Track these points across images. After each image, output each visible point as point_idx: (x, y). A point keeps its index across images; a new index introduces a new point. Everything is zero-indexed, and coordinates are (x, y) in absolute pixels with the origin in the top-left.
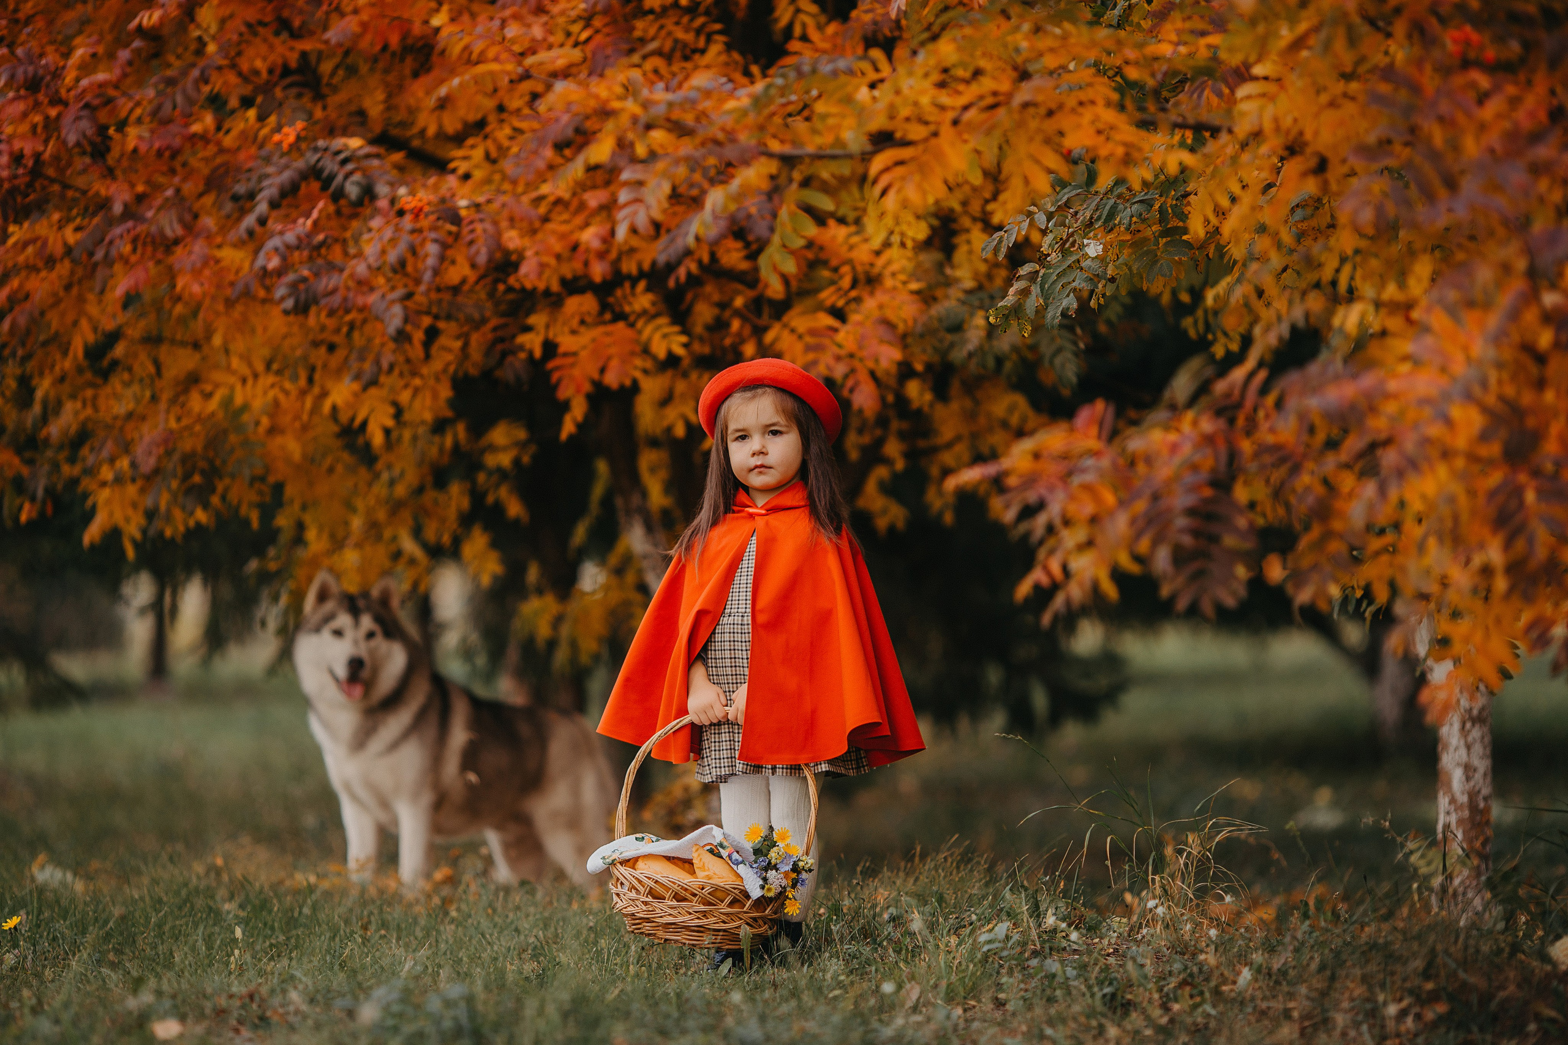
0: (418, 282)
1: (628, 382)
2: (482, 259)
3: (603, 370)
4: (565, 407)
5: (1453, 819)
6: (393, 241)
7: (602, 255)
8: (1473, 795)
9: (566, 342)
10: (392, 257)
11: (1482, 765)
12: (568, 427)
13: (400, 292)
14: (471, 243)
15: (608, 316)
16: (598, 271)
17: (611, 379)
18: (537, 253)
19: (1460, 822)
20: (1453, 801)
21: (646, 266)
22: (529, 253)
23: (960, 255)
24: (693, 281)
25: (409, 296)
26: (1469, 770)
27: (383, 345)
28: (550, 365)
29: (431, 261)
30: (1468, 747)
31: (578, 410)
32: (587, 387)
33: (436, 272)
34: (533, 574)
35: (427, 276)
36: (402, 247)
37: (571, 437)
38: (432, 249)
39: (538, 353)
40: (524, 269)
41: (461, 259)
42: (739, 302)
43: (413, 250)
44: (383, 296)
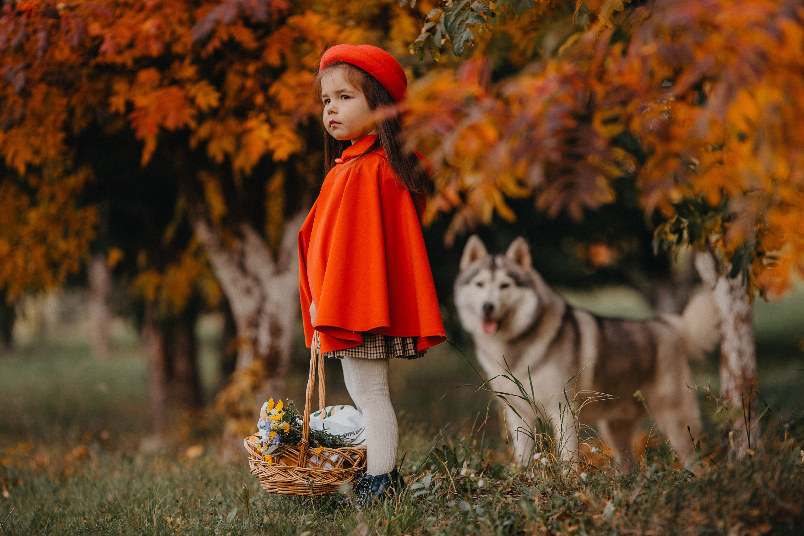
0: (34, 57)
1: (181, 125)
2: (75, 41)
3: (165, 118)
4: (141, 144)
5: (732, 385)
6: (14, 32)
7: (157, 37)
8: (744, 370)
9: (140, 101)
10: (14, 42)
11: (749, 349)
12: (146, 157)
13: (21, 65)
14: (68, 32)
15: (166, 82)
16: (155, 49)
17: (170, 124)
18: (113, 38)
19: (737, 387)
20: (731, 374)
21: (189, 46)
22: (108, 37)
23: (394, 33)
24: (218, 54)
25: (28, 67)
26: (740, 353)
27: (15, 103)
28: (132, 116)
29: (41, 43)
30: (740, 338)
31: (151, 145)
32: (156, 130)
33: (45, 51)
34: (142, 258)
35: (40, 53)
36: (20, 35)
37: (150, 164)
38: (42, 35)
39: (122, 109)
40: (104, 47)
41: (62, 43)
42: (251, 68)
43: (27, 37)
44: (11, 69)
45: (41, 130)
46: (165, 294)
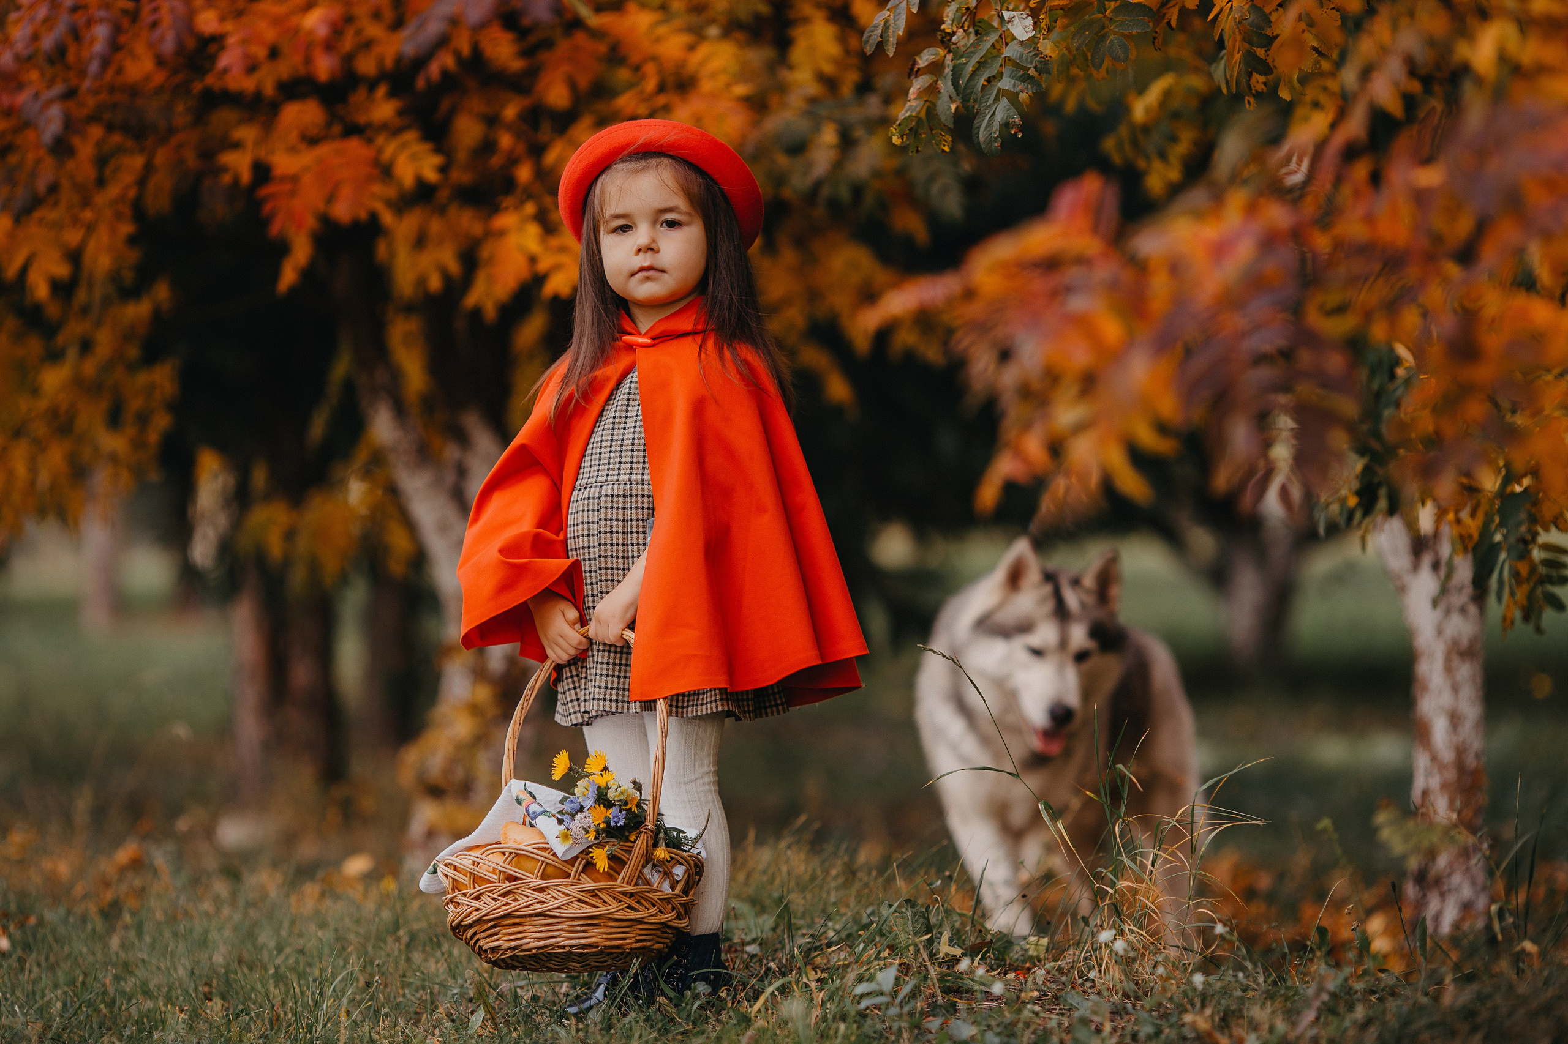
0: (82, 73)
1: (363, 215)
2: (168, 46)
3: (331, 199)
4: (282, 249)
5: (1435, 782)
6: (49, 22)
7: (329, 46)
8: (1460, 751)
9: (284, 163)
10: (48, 42)
11: (1471, 710)
12: (288, 276)
13: (58, 89)
14: (154, 25)
15: (337, 129)
16: (324, 67)
17: (343, 211)
18: (241, 41)
19: (1444, 786)
20: (1434, 758)
21: (389, 63)
22: (231, 40)
23: (798, 53)
24: (448, 82)
25: (70, 94)
26: (1455, 719)
27: (38, 161)
28: (264, 191)
29: (99, 47)
30: (1455, 689)
31: (301, 252)
32: (311, 222)
33: (105, 62)
34: (259, 477)
35: (94, 67)
36: (61, 29)
37: (293, 290)
38: (101, 32)
39: (246, 177)
40: (224, 61)
41: (140, 48)
42: (510, 112)
43: (76, 34)
44: (37, 95)
45: (88, 215)
46: (302, 544)
